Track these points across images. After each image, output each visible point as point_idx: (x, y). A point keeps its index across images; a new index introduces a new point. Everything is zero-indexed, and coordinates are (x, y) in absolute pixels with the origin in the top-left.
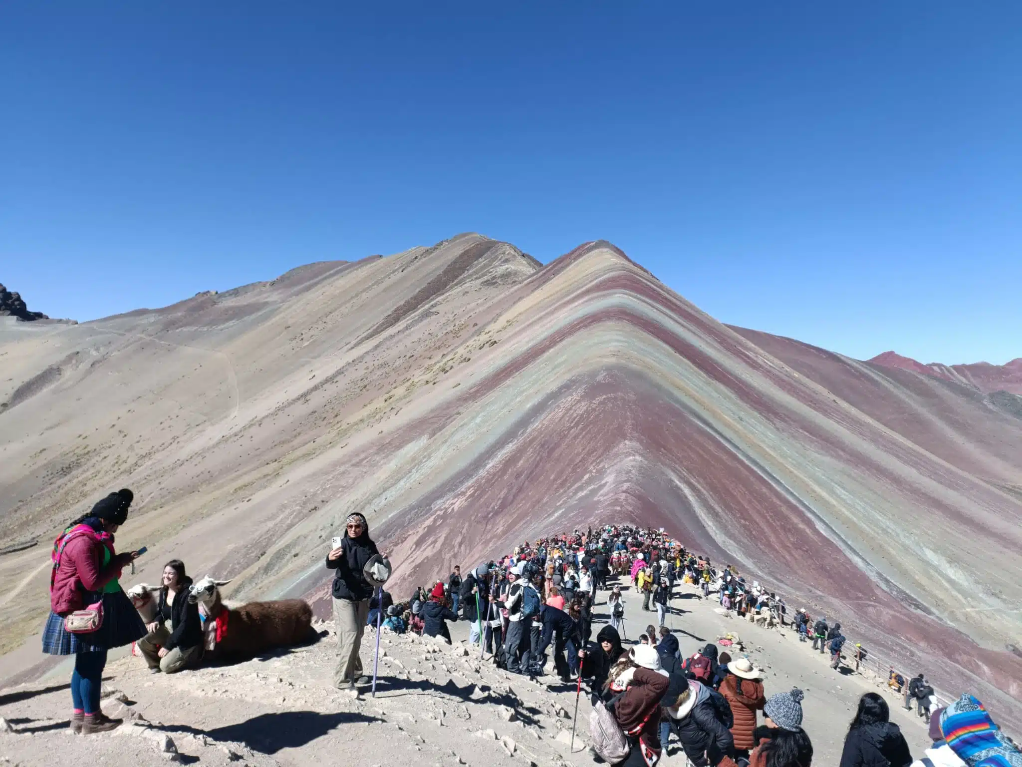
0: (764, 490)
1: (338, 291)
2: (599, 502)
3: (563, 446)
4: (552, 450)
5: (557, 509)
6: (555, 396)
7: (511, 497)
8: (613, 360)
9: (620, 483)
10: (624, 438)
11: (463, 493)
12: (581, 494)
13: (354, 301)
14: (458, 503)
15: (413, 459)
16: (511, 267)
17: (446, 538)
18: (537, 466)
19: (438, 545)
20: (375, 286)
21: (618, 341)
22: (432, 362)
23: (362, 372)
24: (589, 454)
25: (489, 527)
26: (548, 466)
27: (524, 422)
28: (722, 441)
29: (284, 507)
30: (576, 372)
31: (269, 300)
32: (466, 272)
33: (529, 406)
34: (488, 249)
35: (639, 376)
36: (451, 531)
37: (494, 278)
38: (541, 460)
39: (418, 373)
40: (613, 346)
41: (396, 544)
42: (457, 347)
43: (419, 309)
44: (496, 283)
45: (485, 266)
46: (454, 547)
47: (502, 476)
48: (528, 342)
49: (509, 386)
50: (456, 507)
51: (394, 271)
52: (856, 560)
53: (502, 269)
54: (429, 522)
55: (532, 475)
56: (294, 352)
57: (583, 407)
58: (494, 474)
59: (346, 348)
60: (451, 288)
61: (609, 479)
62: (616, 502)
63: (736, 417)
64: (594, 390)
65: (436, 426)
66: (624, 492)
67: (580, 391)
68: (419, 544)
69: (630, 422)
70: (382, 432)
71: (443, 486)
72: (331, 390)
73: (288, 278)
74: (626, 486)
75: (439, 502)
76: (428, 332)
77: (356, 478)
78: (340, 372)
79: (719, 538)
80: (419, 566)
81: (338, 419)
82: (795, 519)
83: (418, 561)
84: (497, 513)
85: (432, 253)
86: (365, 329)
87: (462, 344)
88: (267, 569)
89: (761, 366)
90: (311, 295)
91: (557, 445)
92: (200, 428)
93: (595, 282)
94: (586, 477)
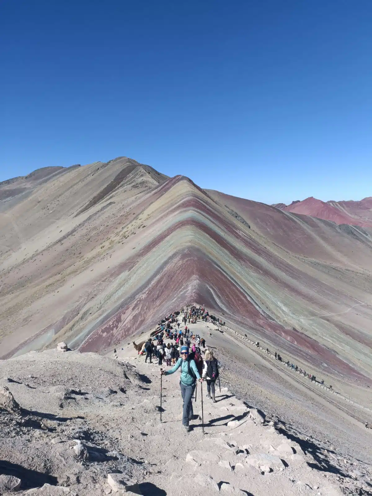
0: (234, 288)
1: (61, 184)
2: (187, 296)
3: (175, 276)
4: (171, 278)
5: (175, 297)
6: (171, 258)
7: (160, 294)
8: (190, 244)
9: (192, 290)
10: (194, 274)
11: (145, 293)
12: (181, 293)
13: (71, 190)
14: (144, 296)
15: (125, 280)
16: (144, 178)
17: (142, 308)
18: (167, 283)
19: (140, 310)
20: (80, 183)
21: (191, 235)
22: (118, 230)
23: (84, 231)
24: (183, 279)
25: (154, 303)
26: (171, 283)
27: (161, 268)
28: (223, 272)
29: (81, 297)
30: (178, 248)
31: (26, 186)
32: (124, 180)
33: (163, 261)
34: (133, 169)
35: (198, 250)
36: (143, 305)
37: (137, 184)
38: (169, 281)
39: (113, 235)
40: (190, 237)
41: (126, 310)
42: (128, 224)
43: (104, 198)
44: (138, 186)
45: (133, 178)
46: (144, 310)
47: (157, 287)
48: (159, 231)
49: (155, 252)
50: (143, 297)
51: (88, 175)
52: (257, 307)
53: (140, 180)
54: (135, 302)
55: (166, 286)
56: (45, 215)
57: (181, 262)
58: (154, 286)
59: (72, 216)
60: (118, 188)
61: (190, 288)
62: (191, 296)
63: (228, 262)
64: (184, 256)
65: (130, 266)
66: (194, 293)
67: (180, 256)
68: (133, 309)
69: (195, 268)
70: (109, 267)
71: (138, 290)
72: (72, 240)
73: (34, 175)
74: (194, 290)
75: (138, 295)
76: (112, 213)
77: (105, 287)
78: (74, 231)
79: (220, 304)
80: (135, 316)
81: (82, 255)
82: (242, 297)
83: (134, 315)
84: (156, 299)
85: (106, 166)
86: (79, 206)
87: (130, 223)
88: (82, 318)
89: (240, 237)
90: (48, 185)
91: (173, 276)
92: (8, 253)
93: (182, 201)
94: (183, 287)
